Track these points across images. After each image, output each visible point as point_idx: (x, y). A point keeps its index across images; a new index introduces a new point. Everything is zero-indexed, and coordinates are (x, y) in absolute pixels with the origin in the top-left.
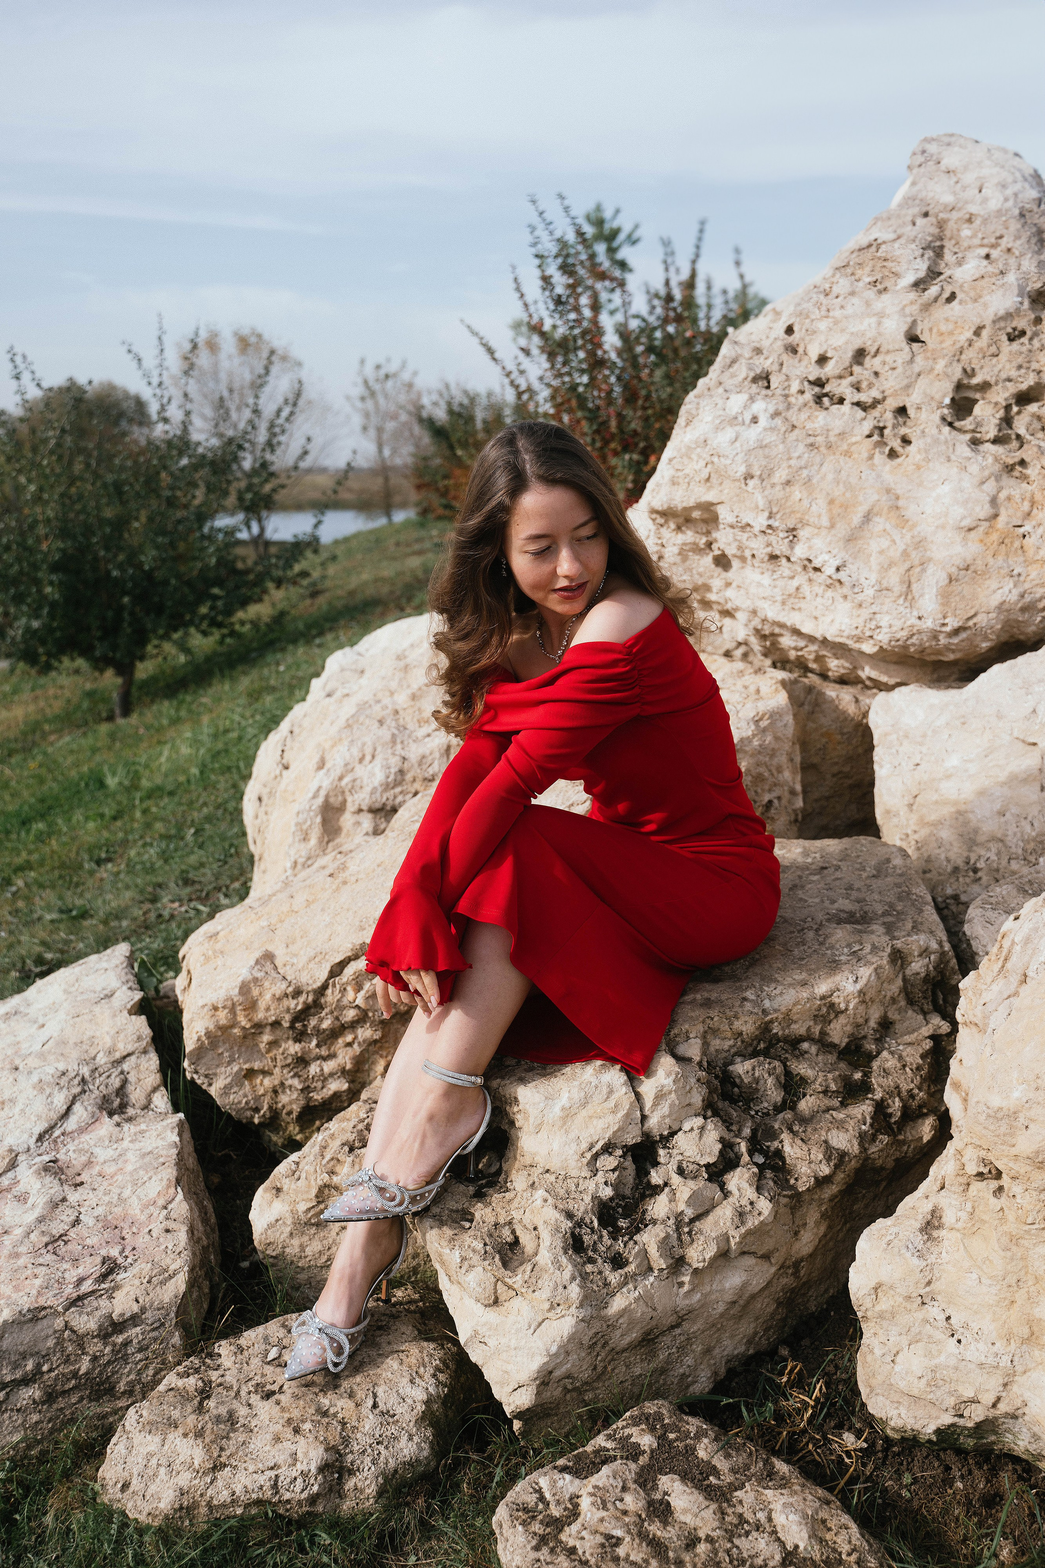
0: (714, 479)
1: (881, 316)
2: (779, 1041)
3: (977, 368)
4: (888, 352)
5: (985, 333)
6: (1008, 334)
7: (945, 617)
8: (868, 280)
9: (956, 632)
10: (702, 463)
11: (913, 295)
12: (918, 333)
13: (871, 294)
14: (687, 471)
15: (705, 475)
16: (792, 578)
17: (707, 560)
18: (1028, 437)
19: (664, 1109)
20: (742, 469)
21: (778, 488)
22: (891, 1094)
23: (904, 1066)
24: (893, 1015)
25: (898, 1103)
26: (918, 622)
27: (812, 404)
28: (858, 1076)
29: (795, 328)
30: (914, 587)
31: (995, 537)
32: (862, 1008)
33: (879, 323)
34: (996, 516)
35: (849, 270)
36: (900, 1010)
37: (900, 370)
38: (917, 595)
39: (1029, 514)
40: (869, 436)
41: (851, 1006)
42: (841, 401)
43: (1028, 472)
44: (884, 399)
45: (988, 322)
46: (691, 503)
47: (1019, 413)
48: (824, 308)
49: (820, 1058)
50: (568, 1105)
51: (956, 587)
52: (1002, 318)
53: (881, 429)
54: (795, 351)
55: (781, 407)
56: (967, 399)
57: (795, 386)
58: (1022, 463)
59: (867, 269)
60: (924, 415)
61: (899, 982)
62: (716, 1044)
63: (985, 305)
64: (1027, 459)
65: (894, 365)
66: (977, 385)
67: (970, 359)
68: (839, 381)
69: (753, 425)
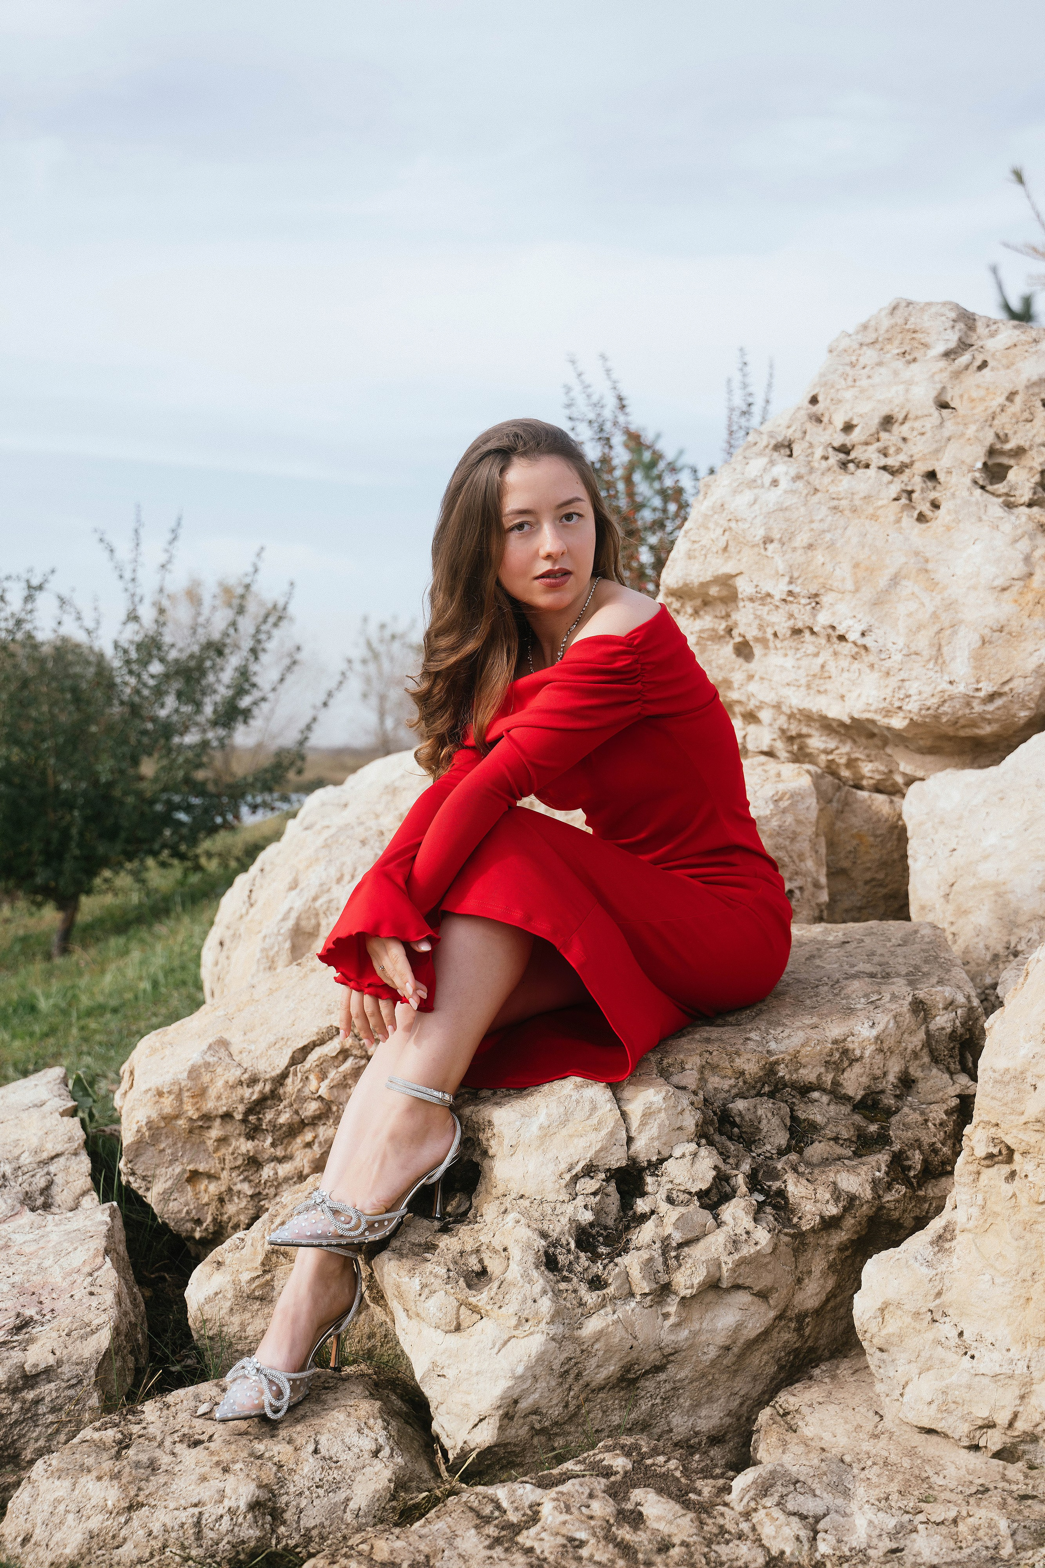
0: (731, 549)
1: (909, 383)
2: (785, 1086)
3: (1010, 433)
4: (917, 418)
5: (1018, 399)
6: (1043, 400)
7: (978, 682)
8: (897, 351)
9: (992, 697)
10: (720, 531)
11: (943, 363)
12: (948, 399)
13: (900, 364)
14: (703, 542)
15: (722, 544)
16: (817, 655)
17: (727, 650)
19: (653, 1129)
20: (761, 533)
21: (800, 551)
22: (911, 1146)
23: (926, 1121)
24: (915, 1072)
25: (917, 1157)
26: (949, 687)
27: (836, 468)
28: (873, 1128)
29: (820, 398)
30: (945, 649)
31: (1030, 597)
32: (879, 1057)
33: (907, 391)
34: (1031, 575)
35: (878, 346)
36: (922, 1066)
37: (929, 434)
38: (948, 659)
40: (896, 499)
41: (867, 1053)
42: (867, 466)
44: (912, 463)
45: (1021, 388)
46: (708, 577)
48: (850, 379)
49: (832, 1107)
50: (546, 1124)
51: (990, 650)
52: (1035, 384)
53: (910, 493)
54: (819, 421)
55: (803, 472)
56: (1000, 465)
57: (819, 452)
59: (897, 342)
60: (954, 479)
61: (921, 1035)
62: (714, 1081)
63: (1018, 372)
65: (923, 430)
66: (1011, 450)
67: (1003, 424)
68: (865, 447)
69: (773, 488)
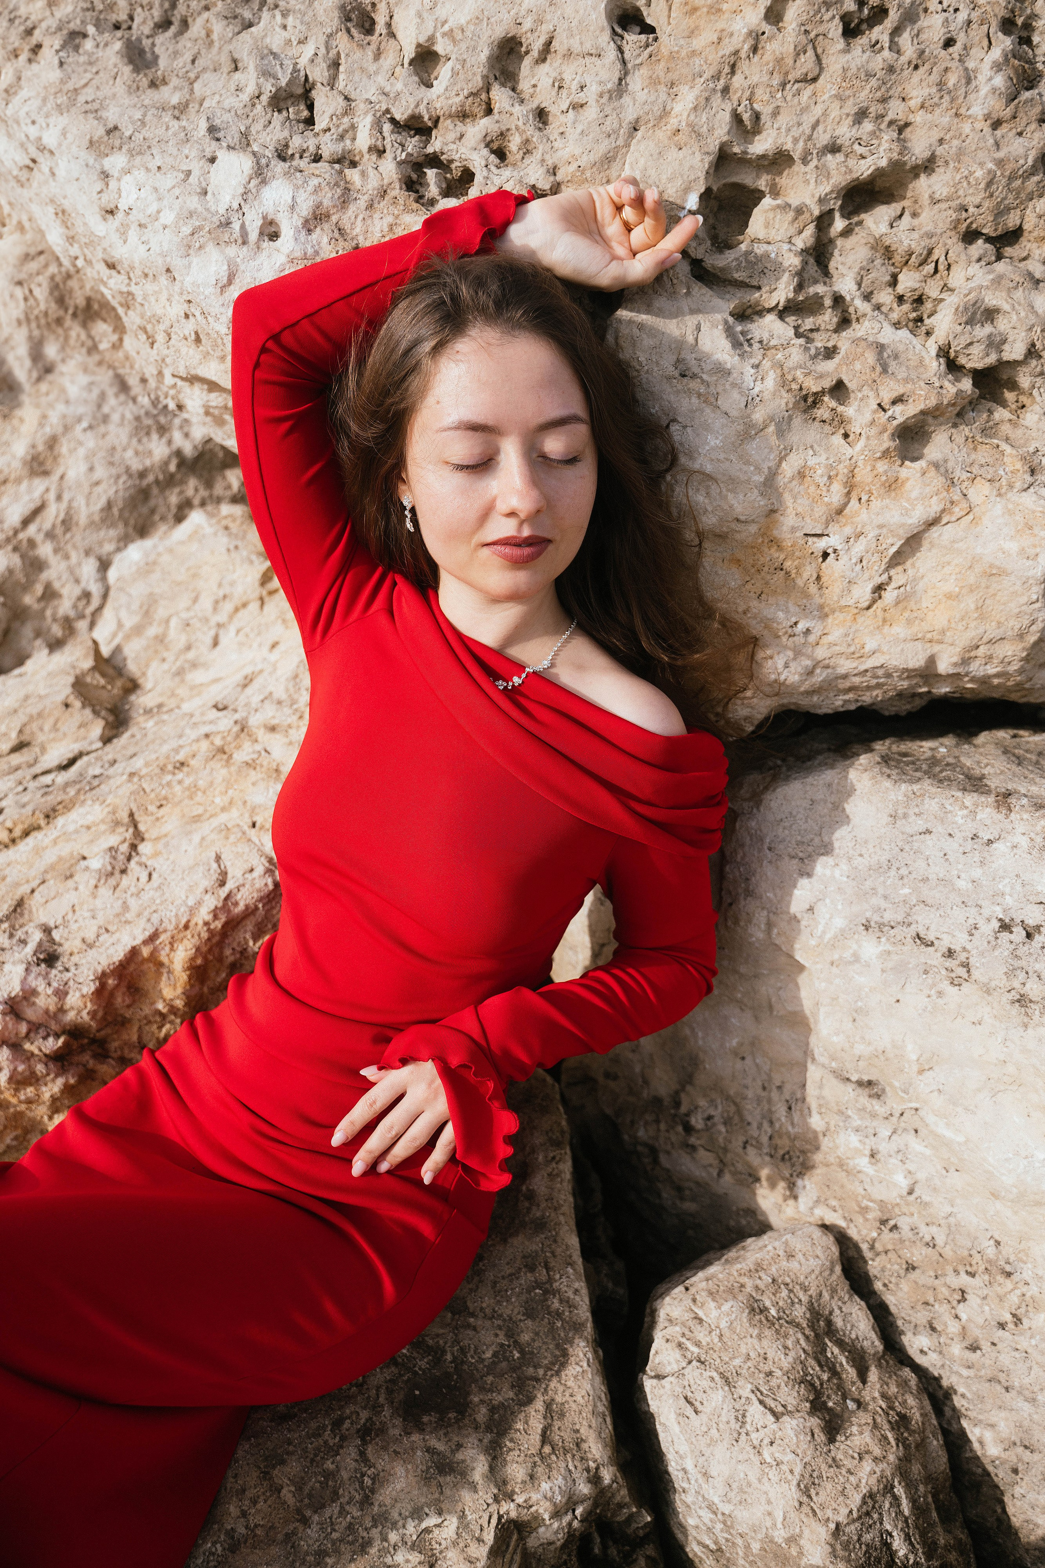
3: (766, 111)
4: (569, 54)
6: (846, 19)
18: (860, 305)
27: (397, 191)
31: (766, 554)
34: (772, 512)
37: (591, 113)
39: (840, 512)
43: (849, 411)
47: (847, 232)
54: (365, 25)
55: (328, 199)
56: (737, 193)
57: (363, 133)
58: (839, 389)
64: (850, 385)
65: (581, 97)
66: (763, 157)
67: (753, 88)
68: (460, 127)
69: (266, 244)
